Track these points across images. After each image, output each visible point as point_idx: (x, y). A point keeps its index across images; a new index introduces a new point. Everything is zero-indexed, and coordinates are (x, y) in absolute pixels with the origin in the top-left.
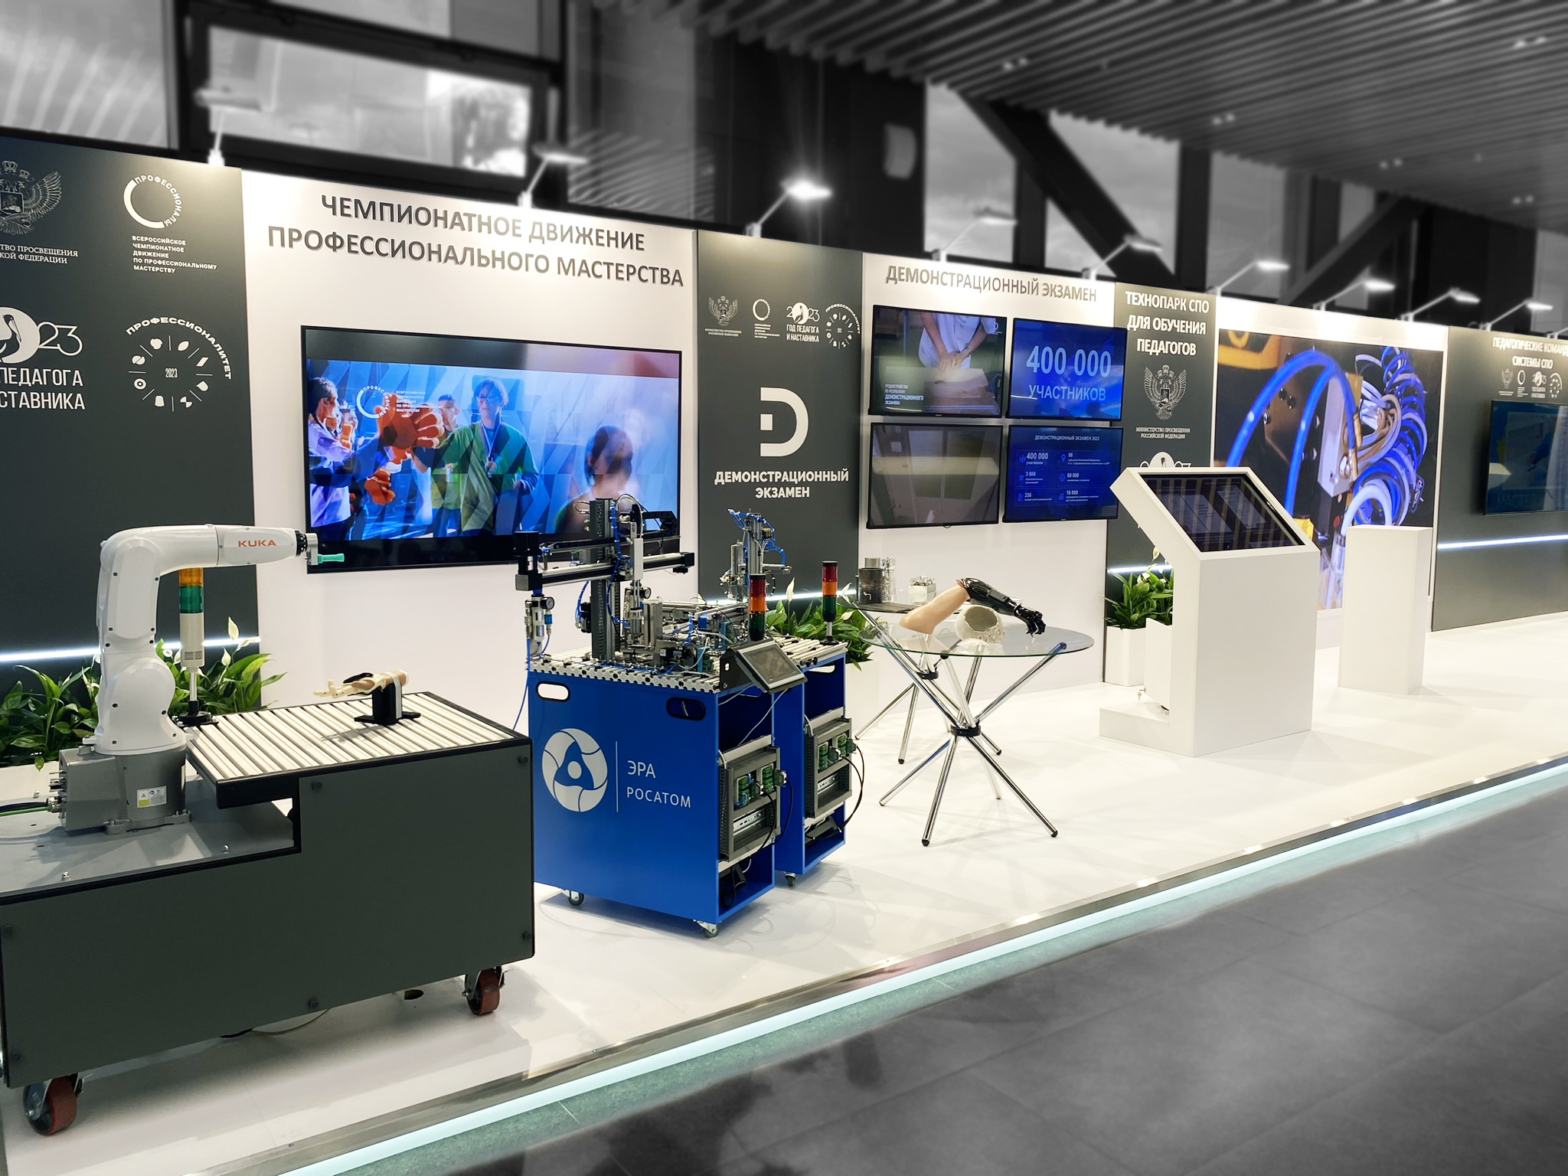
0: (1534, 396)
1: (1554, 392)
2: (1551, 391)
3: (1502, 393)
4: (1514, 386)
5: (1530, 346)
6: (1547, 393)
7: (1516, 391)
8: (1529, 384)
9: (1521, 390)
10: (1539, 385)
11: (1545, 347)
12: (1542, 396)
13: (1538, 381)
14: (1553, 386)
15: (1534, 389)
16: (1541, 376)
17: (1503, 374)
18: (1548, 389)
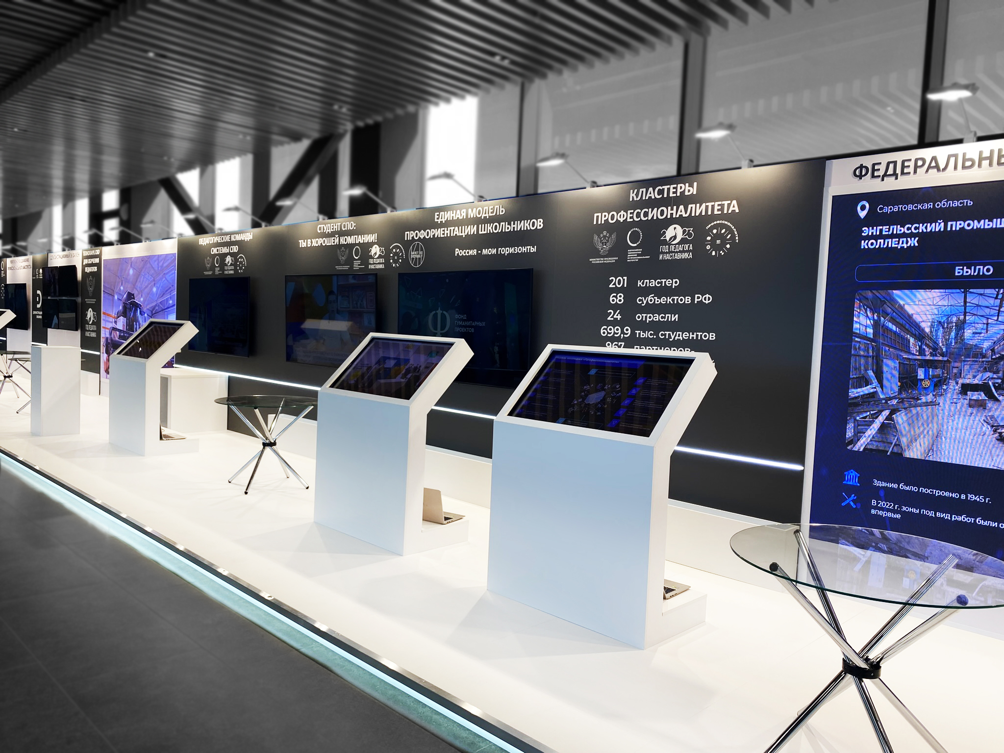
0: (226, 272)
1: (241, 269)
2: (238, 268)
3: (206, 273)
4: (213, 268)
5: (221, 239)
6: (235, 270)
7: (214, 271)
8: (223, 264)
9: (217, 269)
10: (229, 265)
11: (232, 237)
12: (232, 272)
13: (229, 262)
14: (239, 265)
15: (226, 268)
16: (230, 258)
17: (206, 261)
18: (236, 267)
